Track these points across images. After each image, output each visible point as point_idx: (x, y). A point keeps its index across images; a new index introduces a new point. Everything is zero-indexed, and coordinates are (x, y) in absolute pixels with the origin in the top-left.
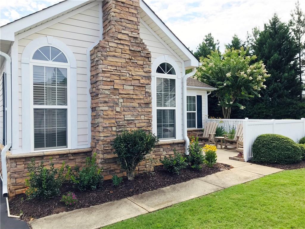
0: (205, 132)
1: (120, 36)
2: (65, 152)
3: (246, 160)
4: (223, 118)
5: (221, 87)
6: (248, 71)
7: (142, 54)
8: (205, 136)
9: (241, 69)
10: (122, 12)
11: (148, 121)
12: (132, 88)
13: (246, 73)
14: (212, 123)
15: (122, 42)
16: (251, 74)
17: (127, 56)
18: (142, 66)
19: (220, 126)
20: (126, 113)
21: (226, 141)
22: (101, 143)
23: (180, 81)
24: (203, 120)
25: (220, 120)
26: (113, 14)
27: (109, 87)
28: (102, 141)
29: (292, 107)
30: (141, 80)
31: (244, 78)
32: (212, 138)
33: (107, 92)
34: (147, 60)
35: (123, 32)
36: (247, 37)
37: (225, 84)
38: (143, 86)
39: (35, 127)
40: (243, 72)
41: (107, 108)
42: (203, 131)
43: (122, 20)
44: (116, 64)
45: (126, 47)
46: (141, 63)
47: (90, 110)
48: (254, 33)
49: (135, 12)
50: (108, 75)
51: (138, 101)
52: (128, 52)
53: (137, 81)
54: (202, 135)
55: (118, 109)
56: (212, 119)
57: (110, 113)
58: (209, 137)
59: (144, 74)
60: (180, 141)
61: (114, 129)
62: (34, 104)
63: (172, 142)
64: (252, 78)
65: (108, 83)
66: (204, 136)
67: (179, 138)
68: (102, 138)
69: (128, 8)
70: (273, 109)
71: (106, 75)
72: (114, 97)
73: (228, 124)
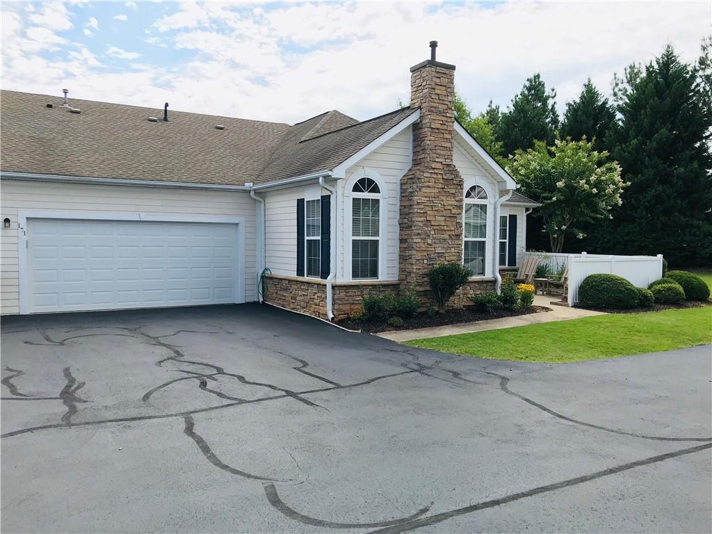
0: (520, 271)
1: (434, 165)
2: (375, 283)
3: (570, 305)
4: (549, 251)
5: (548, 202)
6: (591, 178)
7: (455, 182)
8: (521, 276)
9: (581, 174)
10: (437, 139)
11: (458, 254)
12: (444, 218)
13: (588, 182)
14: (531, 258)
15: (436, 171)
16: (598, 184)
17: (440, 186)
18: (454, 195)
19: (543, 263)
20: (437, 246)
21: (550, 283)
22: (413, 275)
23: (492, 206)
24: (517, 253)
25: (544, 254)
26: (428, 142)
27: (423, 219)
28: (415, 273)
29: (690, 232)
30: (453, 210)
31: (585, 190)
32: (530, 279)
33: (421, 224)
34: (459, 187)
35: (437, 160)
36: (614, 85)
37: (554, 199)
38: (454, 217)
39: (353, 257)
40: (584, 181)
41: (419, 240)
42: (516, 270)
43: (437, 148)
44: (429, 195)
45: (440, 176)
46: (453, 191)
47: (399, 241)
48: (629, 76)
49: (449, 137)
50: (422, 206)
51: (449, 233)
52: (441, 181)
53: (449, 211)
54: (515, 276)
55: (430, 242)
56: (532, 253)
57: (422, 244)
58: (526, 279)
59: (456, 203)
60: (489, 279)
61: (425, 261)
62: (353, 235)
63: (481, 280)
64: (596, 191)
65: (421, 215)
66: (518, 278)
67: (488, 275)
68: (415, 271)
69: (443, 134)
70: (654, 235)
71: (420, 207)
72: (426, 229)
73: (555, 260)
